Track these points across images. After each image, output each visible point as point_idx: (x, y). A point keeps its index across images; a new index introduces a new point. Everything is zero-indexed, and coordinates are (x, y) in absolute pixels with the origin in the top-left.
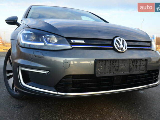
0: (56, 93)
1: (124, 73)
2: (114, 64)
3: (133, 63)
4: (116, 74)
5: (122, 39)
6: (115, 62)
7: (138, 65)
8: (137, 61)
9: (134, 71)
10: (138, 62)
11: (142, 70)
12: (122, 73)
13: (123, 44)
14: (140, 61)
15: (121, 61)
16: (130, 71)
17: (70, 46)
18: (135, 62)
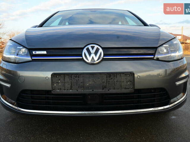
0: (16, 108)
1: (93, 90)
2: (77, 79)
3: (107, 77)
4: (81, 91)
5: (96, 46)
6: (78, 76)
7: (117, 81)
8: (115, 75)
9: (110, 89)
10: (116, 77)
11: (125, 88)
12: (90, 90)
13: (96, 53)
14: (120, 76)
16: (103, 89)
17: (30, 58)
18: (112, 77)
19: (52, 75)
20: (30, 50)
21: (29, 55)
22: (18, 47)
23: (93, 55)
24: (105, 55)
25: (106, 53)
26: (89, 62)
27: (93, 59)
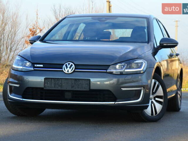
0: (22, 99)
1: (66, 88)
2: (58, 81)
3: (74, 81)
4: (59, 88)
5: (71, 63)
7: (80, 84)
9: (76, 88)
10: (80, 81)
11: (85, 88)
14: (82, 81)
15: (64, 80)
16: (72, 88)
17: (33, 69)
18: (77, 81)
19: (45, 78)
20: (33, 64)
21: (32, 67)
22: (25, 62)
23: (68, 68)
24: (75, 69)
25: (76, 68)
26: (66, 72)
27: (68, 71)
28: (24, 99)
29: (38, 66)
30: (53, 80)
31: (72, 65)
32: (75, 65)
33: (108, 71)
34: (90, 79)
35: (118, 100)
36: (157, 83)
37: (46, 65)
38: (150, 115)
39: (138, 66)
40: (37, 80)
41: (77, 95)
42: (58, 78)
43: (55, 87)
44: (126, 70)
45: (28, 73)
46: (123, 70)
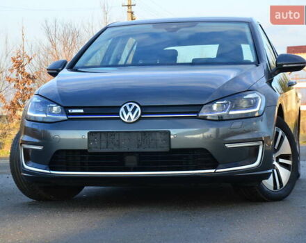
0: (48, 172)
1: (128, 149)
2: (113, 137)
3: (142, 136)
4: (116, 150)
6: (114, 134)
9: (145, 148)
10: (151, 136)
11: (161, 147)
12: (125, 149)
13: (133, 112)
14: (155, 134)
15: (123, 134)
16: (138, 147)
17: (66, 117)
18: (147, 135)
19: (88, 133)
20: (65, 109)
21: (65, 114)
23: (130, 114)
24: (142, 114)
25: (144, 111)
26: (126, 120)
27: (129, 118)
28: (52, 172)
29: (74, 111)
30: (103, 135)
31: (135, 108)
32: (141, 107)
33: (200, 115)
34: (170, 130)
35: (220, 166)
36: (281, 132)
37: (89, 110)
38: (272, 189)
39: (250, 103)
40: (75, 137)
41: (146, 160)
42: (113, 132)
43: (107, 148)
44: (231, 113)
45: (57, 124)
46: (226, 112)
